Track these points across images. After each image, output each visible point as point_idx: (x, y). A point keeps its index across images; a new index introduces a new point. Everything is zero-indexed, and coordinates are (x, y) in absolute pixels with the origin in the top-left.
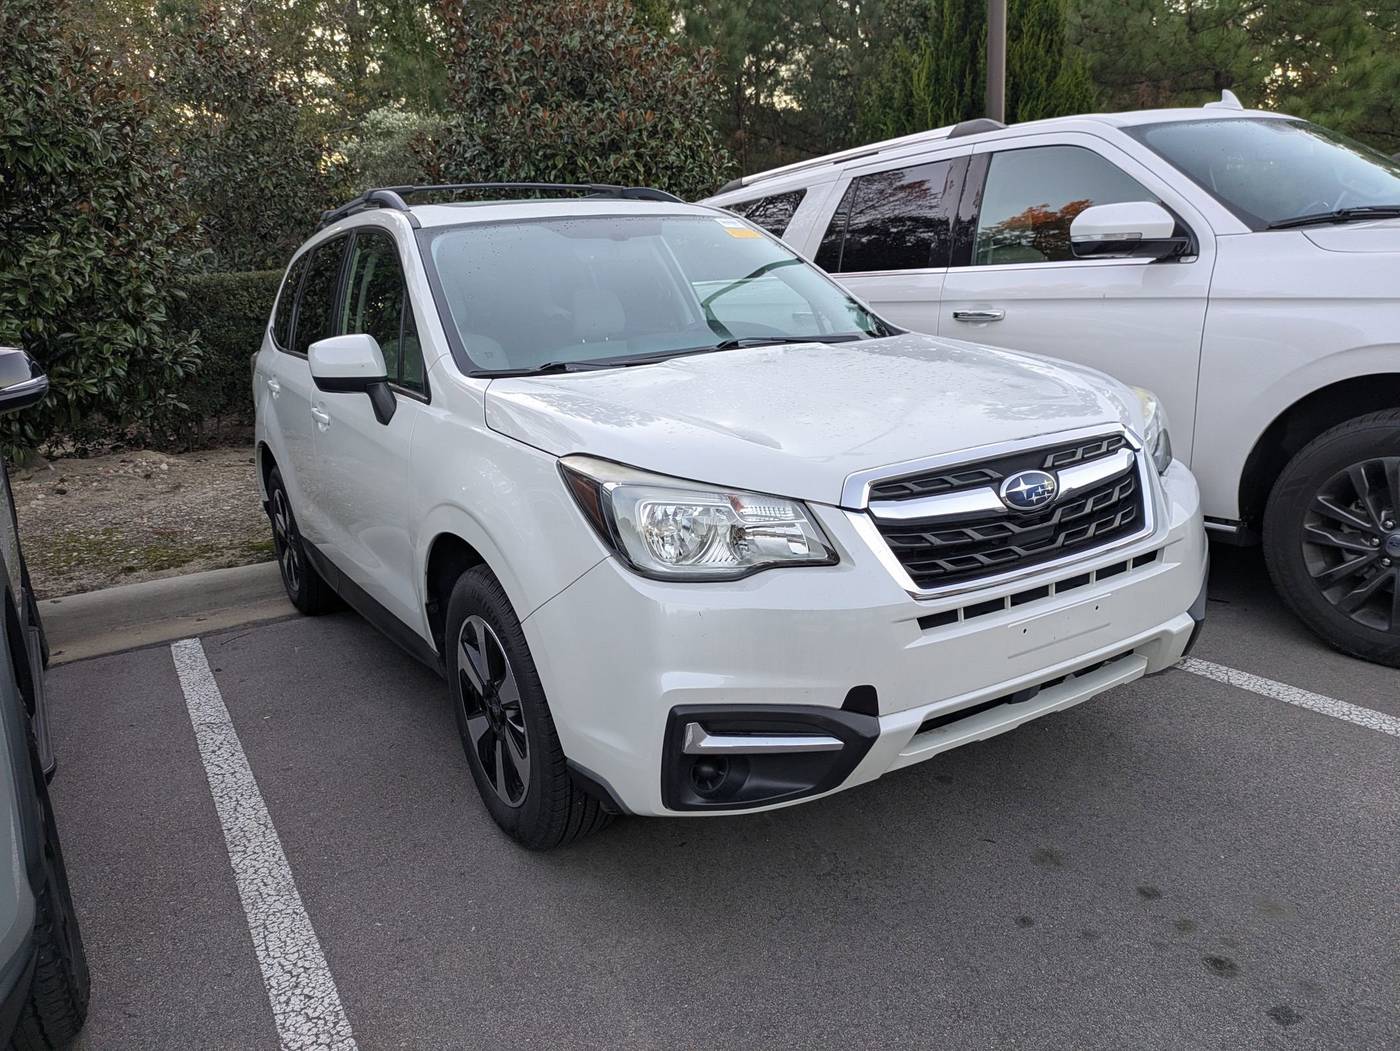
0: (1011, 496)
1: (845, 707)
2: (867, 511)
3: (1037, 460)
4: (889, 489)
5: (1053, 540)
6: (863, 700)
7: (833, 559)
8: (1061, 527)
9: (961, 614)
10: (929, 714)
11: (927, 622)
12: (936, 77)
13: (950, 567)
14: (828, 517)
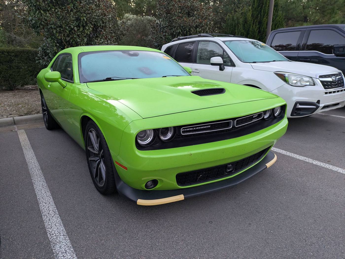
0: (333, 79)
1: (317, 103)
2: (319, 79)
3: (334, 75)
4: (321, 77)
5: (336, 86)
6: (318, 102)
7: (314, 85)
8: (337, 84)
9: (328, 93)
10: (324, 105)
11: (326, 93)
12: (253, 15)
13: (327, 87)
14: (315, 79)
